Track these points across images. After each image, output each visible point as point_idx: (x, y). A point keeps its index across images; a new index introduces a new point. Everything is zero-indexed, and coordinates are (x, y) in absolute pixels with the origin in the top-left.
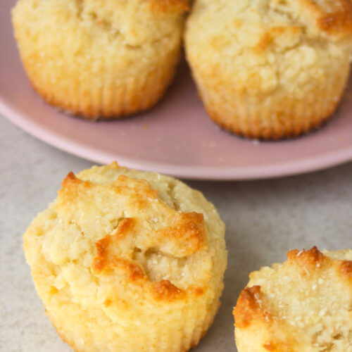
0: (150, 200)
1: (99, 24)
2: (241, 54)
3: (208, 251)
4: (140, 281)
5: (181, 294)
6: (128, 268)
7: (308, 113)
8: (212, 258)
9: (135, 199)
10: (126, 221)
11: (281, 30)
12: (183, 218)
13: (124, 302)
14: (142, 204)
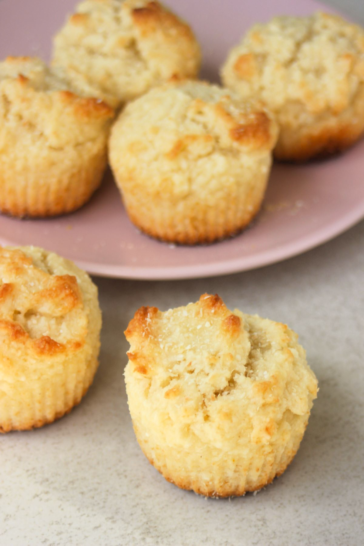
0: (26, 266)
1: (24, 125)
2: (156, 159)
3: (83, 309)
4: (21, 338)
5: (61, 347)
6: (10, 327)
7: (221, 220)
8: (88, 316)
9: (12, 266)
10: (5, 286)
11: (194, 138)
12: (58, 280)
13: (8, 359)
14: (18, 270)
